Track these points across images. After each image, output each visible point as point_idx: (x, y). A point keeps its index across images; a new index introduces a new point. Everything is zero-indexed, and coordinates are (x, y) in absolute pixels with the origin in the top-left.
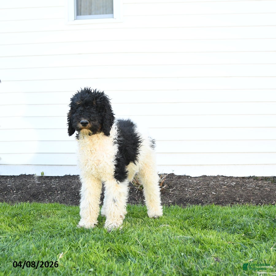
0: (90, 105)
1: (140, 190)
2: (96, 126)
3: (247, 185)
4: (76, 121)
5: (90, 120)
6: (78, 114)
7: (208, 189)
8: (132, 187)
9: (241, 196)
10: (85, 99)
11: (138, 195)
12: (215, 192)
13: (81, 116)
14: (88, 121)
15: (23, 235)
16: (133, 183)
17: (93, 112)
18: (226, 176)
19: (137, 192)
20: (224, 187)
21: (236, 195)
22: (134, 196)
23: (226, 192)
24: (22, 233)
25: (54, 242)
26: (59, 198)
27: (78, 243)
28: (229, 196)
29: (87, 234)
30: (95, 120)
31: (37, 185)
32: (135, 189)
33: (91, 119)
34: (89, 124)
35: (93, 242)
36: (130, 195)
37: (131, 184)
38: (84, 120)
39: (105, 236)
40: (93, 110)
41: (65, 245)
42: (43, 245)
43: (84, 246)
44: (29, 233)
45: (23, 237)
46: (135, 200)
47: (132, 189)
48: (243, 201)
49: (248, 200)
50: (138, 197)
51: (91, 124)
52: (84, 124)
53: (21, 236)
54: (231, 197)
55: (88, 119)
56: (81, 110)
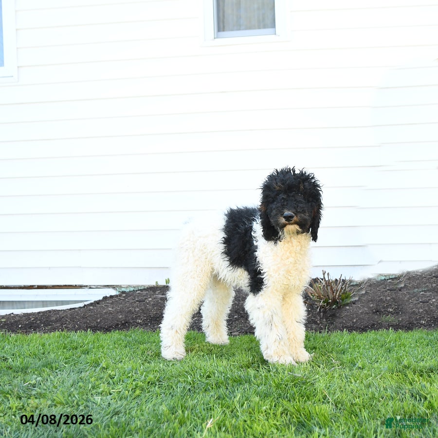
0: (295, 191)
1: (323, 308)
2: (305, 220)
4: (276, 215)
5: (297, 211)
6: (279, 205)
8: (311, 303)
10: (287, 182)
11: (320, 316)
13: (283, 207)
14: (294, 213)
15: (146, 389)
16: (312, 297)
17: (300, 201)
19: (318, 310)
22: (314, 317)
24: (145, 386)
25: (196, 401)
26: (197, 321)
27: (233, 401)
29: (247, 385)
30: (304, 212)
31: (160, 301)
32: (316, 306)
33: (299, 211)
34: (295, 218)
35: (257, 399)
36: (308, 315)
37: (309, 298)
38: (287, 213)
39: (274, 389)
40: (300, 197)
41: (213, 406)
42: (180, 405)
43: (242, 406)
44: (156, 385)
45: (147, 391)
46: (315, 323)
47: (311, 305)
50: (321, 318)
51: (299, 217)
52: (288, 218)
53: (142, 389)
55: (294, 211)
56: (283, 198)
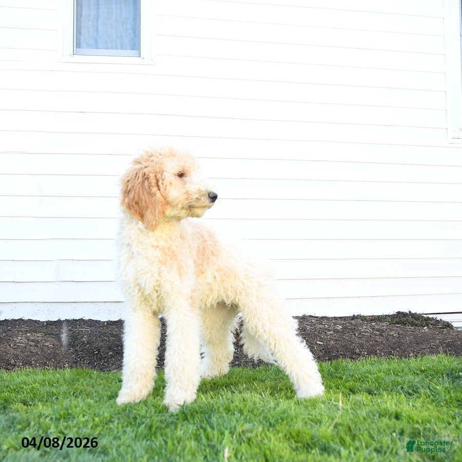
3: (360, 328)
7: (309, 337)
9: (362, 346)
12: (320, 341)
18: (317, 316)
20: (330, 333)
21: (354, 344)
23: (336, 340)
28: (344, 346)
48: (366, 353)
49: (372, 352)
54: (347, 349)
